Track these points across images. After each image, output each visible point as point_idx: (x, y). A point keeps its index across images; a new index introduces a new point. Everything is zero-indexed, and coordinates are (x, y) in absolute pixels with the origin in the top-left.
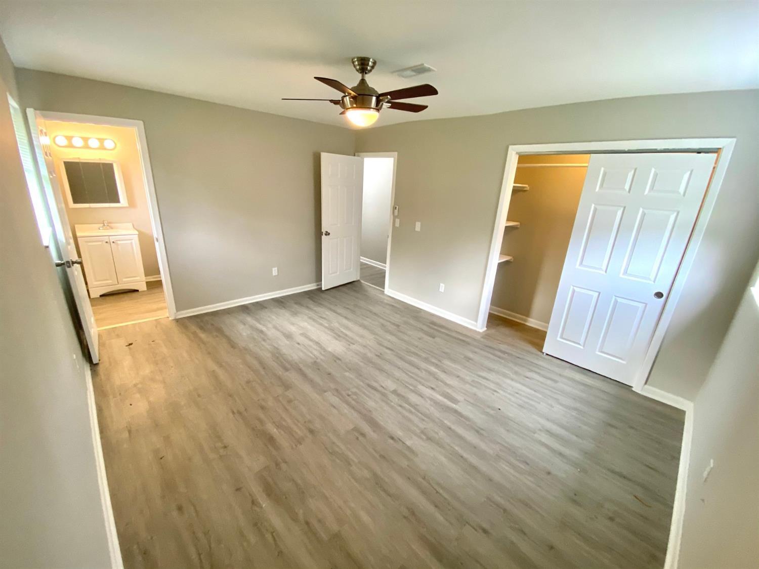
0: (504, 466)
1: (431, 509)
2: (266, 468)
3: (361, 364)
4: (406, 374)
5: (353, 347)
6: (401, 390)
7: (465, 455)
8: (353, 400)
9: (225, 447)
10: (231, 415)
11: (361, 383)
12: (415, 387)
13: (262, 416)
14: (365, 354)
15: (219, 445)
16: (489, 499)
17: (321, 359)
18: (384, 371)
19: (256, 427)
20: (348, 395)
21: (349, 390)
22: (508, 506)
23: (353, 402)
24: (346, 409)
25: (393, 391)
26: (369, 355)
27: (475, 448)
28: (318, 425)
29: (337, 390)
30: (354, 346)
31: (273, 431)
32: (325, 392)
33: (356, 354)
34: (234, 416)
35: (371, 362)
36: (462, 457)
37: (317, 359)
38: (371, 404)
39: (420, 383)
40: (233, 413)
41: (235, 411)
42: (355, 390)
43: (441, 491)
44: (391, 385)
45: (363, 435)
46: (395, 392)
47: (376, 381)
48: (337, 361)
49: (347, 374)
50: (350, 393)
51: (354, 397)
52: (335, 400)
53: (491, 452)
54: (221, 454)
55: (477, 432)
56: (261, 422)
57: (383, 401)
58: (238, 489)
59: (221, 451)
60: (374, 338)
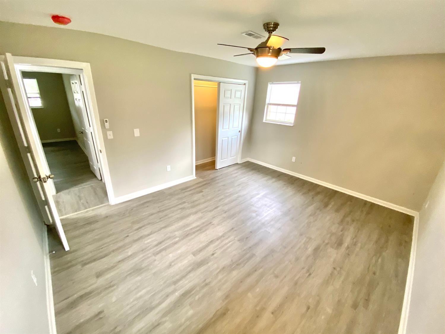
2: (332, 247)
9: (334, 268)
10: (312, 276)
13: (303, 258)
15: (336, 272)
17: (235, 237)
19: (313, 258)
31: (310, 250)
34: (312, 273)
37: (234, 239)
40: (310, 275)
41: (308, 274)
54: (340, 269)
56: (307, 258)
58: (349, 255)
59: (338, 269)
60: (202, 213)
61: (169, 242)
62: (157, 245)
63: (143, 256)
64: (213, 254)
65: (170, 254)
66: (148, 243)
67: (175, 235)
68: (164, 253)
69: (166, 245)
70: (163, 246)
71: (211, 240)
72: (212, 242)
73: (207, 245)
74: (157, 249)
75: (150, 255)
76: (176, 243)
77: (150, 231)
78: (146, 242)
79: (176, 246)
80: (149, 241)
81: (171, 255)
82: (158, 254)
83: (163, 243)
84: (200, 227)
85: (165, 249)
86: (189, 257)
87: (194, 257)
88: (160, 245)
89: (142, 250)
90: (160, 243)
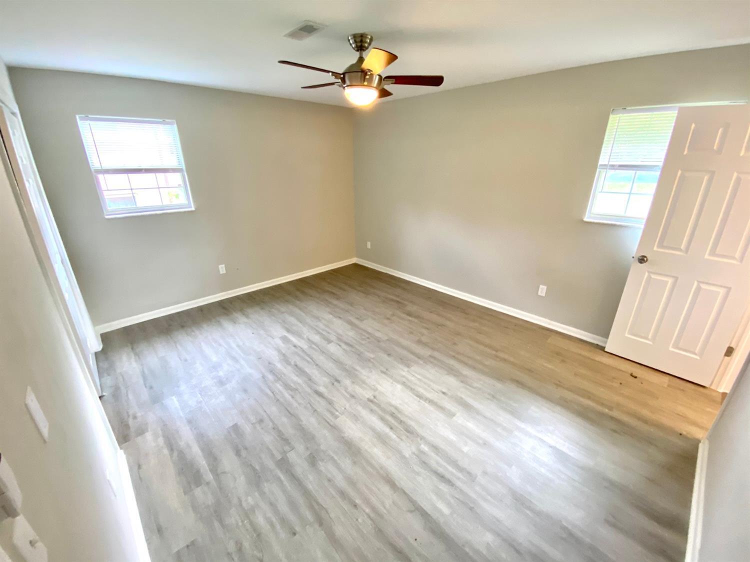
3: (358, 368)
4: (312, 359)
5: (368, 394)
6: (323, 343)
8: (364, 336)
11: (358, 348)
12: (311, 347)
14: (353, 383)
17: (404, 371)
18: (334, 360)
20: (368, 338)
21: (369, 342)
23: (364, 333)
24: (370, 330)
25: (331, 343)
26: (347, 382)
28: (386, 321)
29: (379, 341)
30: (367, 396)
32: (388, 340)
33: (364, 382)
35: (346, 370)
37: (408, 371)
38: (351, 333)
39: (303, 351)
42: (363, 342)
44: (333, 348)
45: (357, 318)
46: (329, 341)
47: (344, 349)
48: (385, 370)
49: (372, 356)
50: (367, 340)
51: (363, 337)
52: (378, 334)
57: (341, 336)
60: (336, 417)
61: (434, 460)
62: (449, 482)
63: (486, 500)
64: (444, 393)
65: (462, 452)
66: (449, 504)
67: (414, 453)
68: (464, 463)
69: (445, 464)
70: (449, 470)
71: (416, 397)
72: (420, 396)
73: (427, 402)
74: (459, 478)
75: (477, 488)
76: (435, 448)
77: (409, 515)
78: (446, 510)
79: (442, 445)
80: (441, 506)
81: (465, 449)
82: (469, 473)
83: (441, 470)
84: (383, 414)
85: (455, 463)
86: (460, 422)
87: (458, 414)
88: (448, 476)
89: (471, 509)
90: (442, 477)
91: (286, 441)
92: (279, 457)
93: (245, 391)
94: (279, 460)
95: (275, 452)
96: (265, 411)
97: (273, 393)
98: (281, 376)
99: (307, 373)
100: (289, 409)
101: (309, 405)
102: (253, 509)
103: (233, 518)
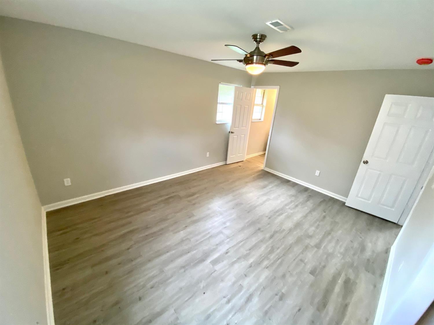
0: (155, 272)
1: (147, 234)
7: (168, 254)
16: (140, 256)
22: (134, 263)
27: (172, 261)
36: (168, 252)
43: (153, 238)
53: (166, 269)
55: (183, 267)
91: (307, 247)
92: (316, 249)
93: (284, 276)
94: (317, 248)
95: (314, 251)
96: (294, 260)
97: (279, 259)
98: (263, 256)
99: (256, 243)
100: (287, 249)
101: (281, 240)
102: (341, 253)
103: (348, 259)
